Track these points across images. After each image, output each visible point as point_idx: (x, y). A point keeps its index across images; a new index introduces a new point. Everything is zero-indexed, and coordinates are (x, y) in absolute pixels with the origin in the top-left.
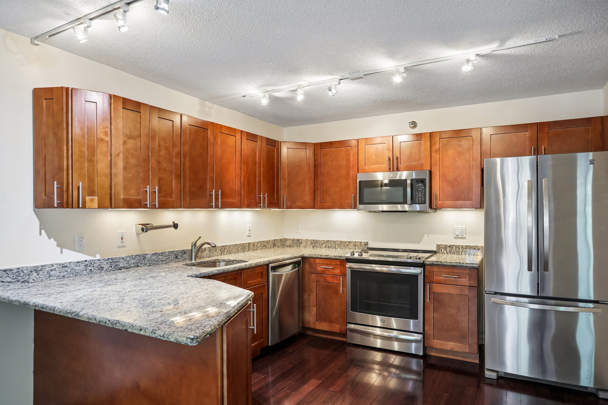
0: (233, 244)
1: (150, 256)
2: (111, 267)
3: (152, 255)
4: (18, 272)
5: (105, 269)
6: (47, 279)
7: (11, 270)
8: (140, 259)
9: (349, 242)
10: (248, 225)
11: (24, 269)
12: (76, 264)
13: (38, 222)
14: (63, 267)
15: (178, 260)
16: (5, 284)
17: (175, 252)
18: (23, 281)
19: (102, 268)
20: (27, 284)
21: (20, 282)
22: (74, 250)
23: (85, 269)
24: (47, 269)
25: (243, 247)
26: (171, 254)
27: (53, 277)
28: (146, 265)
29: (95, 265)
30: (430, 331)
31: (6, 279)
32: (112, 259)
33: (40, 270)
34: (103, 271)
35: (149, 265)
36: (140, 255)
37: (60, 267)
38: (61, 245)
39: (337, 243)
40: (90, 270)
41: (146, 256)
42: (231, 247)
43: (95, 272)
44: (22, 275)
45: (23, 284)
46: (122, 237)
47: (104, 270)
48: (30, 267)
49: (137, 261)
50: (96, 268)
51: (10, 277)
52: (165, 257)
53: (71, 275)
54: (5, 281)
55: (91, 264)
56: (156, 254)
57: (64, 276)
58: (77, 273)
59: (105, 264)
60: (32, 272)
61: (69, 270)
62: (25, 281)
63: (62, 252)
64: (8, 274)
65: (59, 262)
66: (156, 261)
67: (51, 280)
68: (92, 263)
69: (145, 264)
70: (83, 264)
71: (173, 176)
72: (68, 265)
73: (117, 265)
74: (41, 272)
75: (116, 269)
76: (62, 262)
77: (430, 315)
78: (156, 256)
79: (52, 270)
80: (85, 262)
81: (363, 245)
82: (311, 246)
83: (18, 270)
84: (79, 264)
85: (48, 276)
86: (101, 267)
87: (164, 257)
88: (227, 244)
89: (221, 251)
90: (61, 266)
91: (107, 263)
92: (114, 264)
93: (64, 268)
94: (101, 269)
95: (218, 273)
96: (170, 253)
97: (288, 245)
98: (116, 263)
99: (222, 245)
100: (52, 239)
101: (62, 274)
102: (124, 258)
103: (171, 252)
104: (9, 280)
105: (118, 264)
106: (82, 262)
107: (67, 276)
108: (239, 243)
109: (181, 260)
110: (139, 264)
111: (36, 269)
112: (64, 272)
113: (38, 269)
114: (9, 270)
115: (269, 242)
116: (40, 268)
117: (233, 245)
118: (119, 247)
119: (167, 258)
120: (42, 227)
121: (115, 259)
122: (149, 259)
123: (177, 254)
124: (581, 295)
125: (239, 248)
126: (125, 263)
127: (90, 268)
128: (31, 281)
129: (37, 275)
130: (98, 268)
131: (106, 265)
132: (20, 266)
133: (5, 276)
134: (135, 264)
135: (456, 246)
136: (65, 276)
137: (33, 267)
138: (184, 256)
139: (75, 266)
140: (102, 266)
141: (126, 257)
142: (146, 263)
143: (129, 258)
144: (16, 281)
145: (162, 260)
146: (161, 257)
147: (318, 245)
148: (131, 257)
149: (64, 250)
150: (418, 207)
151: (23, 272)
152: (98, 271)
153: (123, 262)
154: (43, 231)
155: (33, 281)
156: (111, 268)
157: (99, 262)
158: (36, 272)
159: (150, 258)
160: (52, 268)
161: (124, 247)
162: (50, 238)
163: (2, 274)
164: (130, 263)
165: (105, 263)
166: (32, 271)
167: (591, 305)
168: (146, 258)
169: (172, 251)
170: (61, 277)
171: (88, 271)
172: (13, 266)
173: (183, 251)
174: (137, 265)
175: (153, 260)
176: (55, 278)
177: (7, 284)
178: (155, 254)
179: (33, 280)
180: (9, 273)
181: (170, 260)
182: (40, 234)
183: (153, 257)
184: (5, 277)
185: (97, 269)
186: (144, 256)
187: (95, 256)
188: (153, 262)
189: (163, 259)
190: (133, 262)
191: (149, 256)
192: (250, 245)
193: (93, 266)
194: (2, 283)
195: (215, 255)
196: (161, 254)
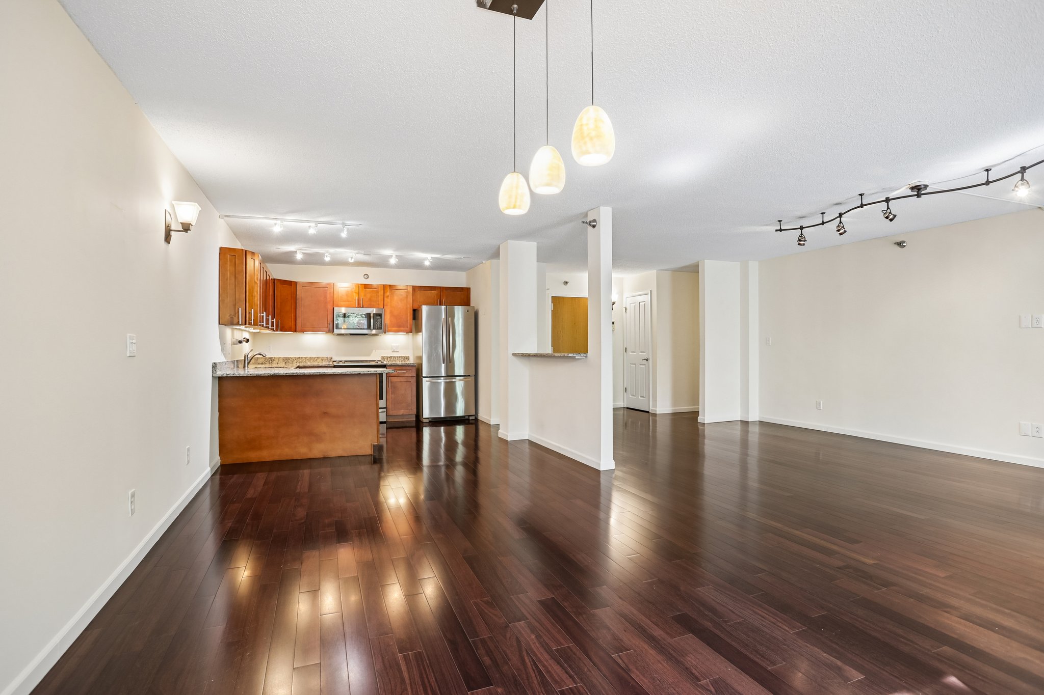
9: (318, 358)
30: (390, 406)
39: (307, 359)
77: (390, 396)
82: (284, 362)
97: (261, 363)
124: (456, 374)
135: (394, 357)
147: (290, 361)
150: (374, 332)
167: (463, 378)
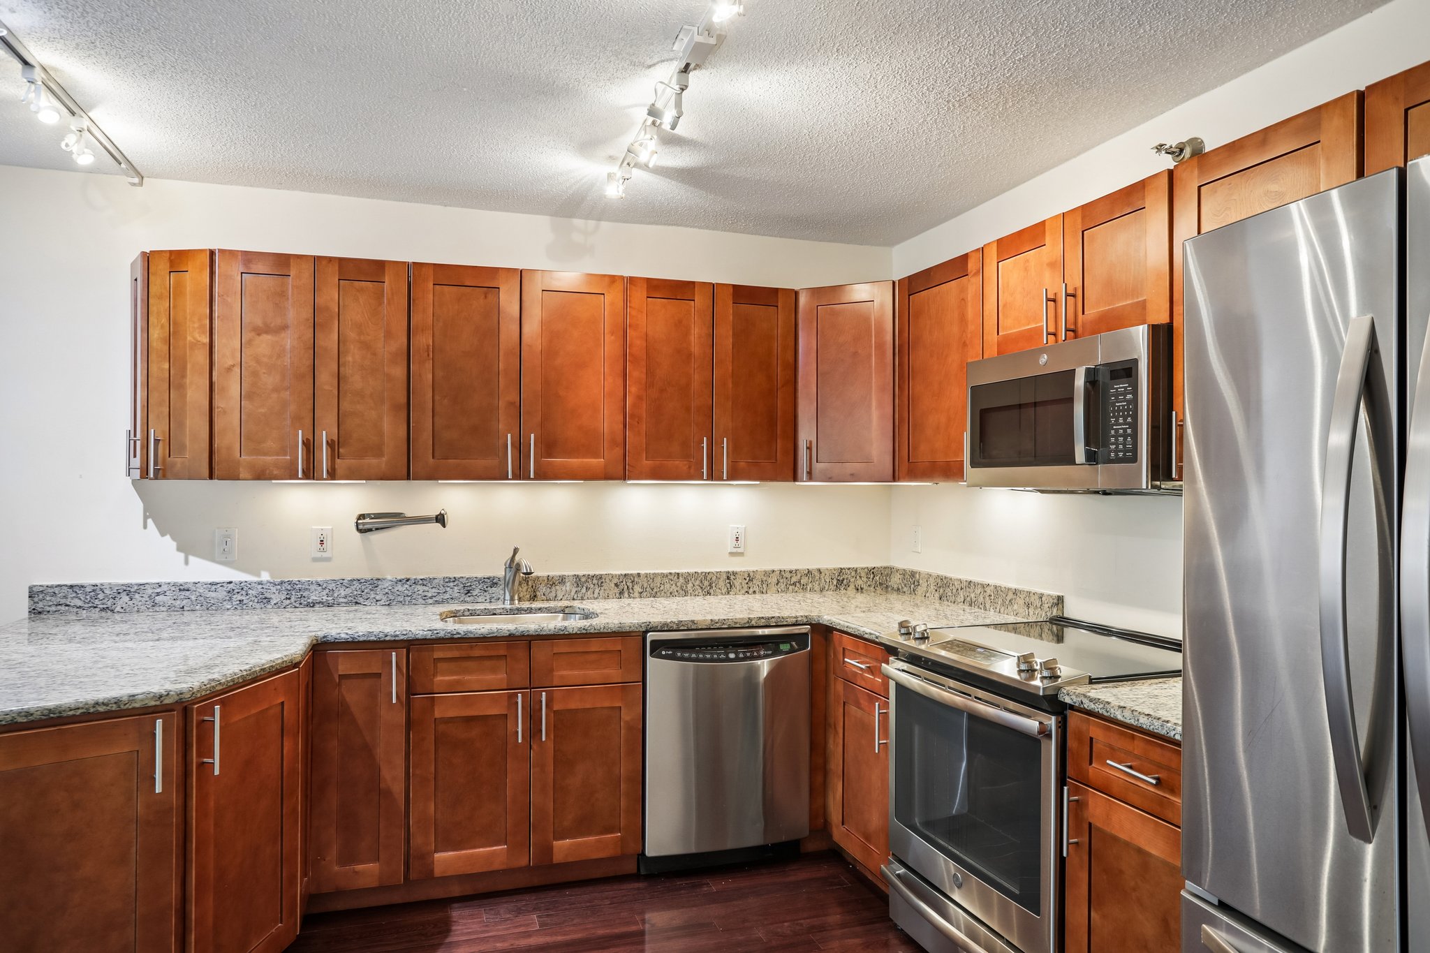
0: (665, 571)
1: (390, 583)
2: (289, 599)
3: (396, 583)
4: (94, 591)
5: (275, 602)
6: (148, 608)
7: (82, 586)
8: (363, 588)
10: (731, 526)
11: (105, 587)
12: (209, 586)
13: (140, 505)
14: (180, 590)
15: (472, 598)
16: (71, 609)
17: (465, 579)
18: (104, 608)
19: (268, 600)
20: (109, 613)
21: (97, 610)
22: (213, 560)
23: (228, 598)
24: (150, 591)
25: (706, 583)
26: (452, 584)
27: (161, 607)
28: (378, 603)
29: (250, 592)
31: (73, 601)
32: (290, 583)
33: (135, 592)
34: (270, 606)
35: (387, 603)
36: (363, 581)
37: (174, 589)
38: (187, 548)
39: (989, 592)
40: (240, 601)
41: (380, 583)
42: (658, 580)
43: (250, 606)
44: (101, 596)
45: (103, 614)
46: (322, 539)
47: (273, 604)
48: (118, 585)
49: (356, 593)
50: (253, 599)
51: (80, 599)
52: (434, 590)
53: (197, 607)
54: (72, 604)
55: (242, 589)
56: (408, 580)
57: (183, 607)
58: (210, 605)
59: (275, 591)
60: (119, 593)
61: (193, 598)
62: (107, 608)
63: (187, 562)
64: (76, 592)
65: (172, 580)
66: (408, 596)
67: (156, 611)
68: (243, 587)
69: (377, 601)
70: (225, 589)
71: (386, 407)
72: (190, 586)
73: (304, 597)
74: (137, 596)
75: (301, 604)
76: (181, 581)
78: (406, 586)
79: (158, 594)
80: (229, 585)
81: (1046, 606)
82: (937, 595)
83: (96, 587)
84: (214, 587)
85: (150, 603)
86: (266, 598)
87: (430, 590)
88: (642, 572)
89: (621, 587)
90: (177, 588)
91: (280, 591)
92: (298, 594)
93: (183, 593)
94: (265, 601)
95: (428, 637)
96: (450, 582)
97: (896, 587)
98: (301, 593)
99: (624, 572)
100: (168, 537)
101: (178, 602)
102: (321, 583)
103: (450, 578)
104: (79, 603)
105: (305, 594)
106: (221, 585)
107: (188, 609)
108: (692, 570)
109: (483, 600)
110: (361, 600)
111: (128, 589)
112: (182, 600)
113: (132, 590)
114: (78, 586)
115: (817, 574)
116: (136, 588)
117: (664, 576)
118: (315, 560)
119: (439, 591)
120: (149, 512)
121: (298, 583)
122: (387, 590)
123: (469, 584)
125: (690, 585)
126: (324, 593)
127: (240, 597)
128: (118, 609)
129: (129, 599)
130: (259, 598)
131: (277, 594)
132: (98, 582)
133: (72, 596)
134: (350, 599)
136: (185, 608)
137: (122, 585)
138: (491, 590)
139: (207, 591)
140: (267, 595)
141: (326, 582)
142: (378, 598)
143: (334, 585)
144: (91, 607)
145: (426, 596)
146: (421, 588)
147: (949, 592)
148: (341, 583)
149: (191, 558)
151: (103, 592)
152: (258, 606)
153: (317, 592)
154: (150, 521)
155: (122, 610)
156: (288, 601)
157: (260, 586)
158: (128, 595)
159: (390, 588)
160: (158, 590)
161: (328, 559)
162: (163, 534)
163: (66, 592)
164: (336, 595)
165: (274, 589)
166: (119, 591)
168: (380, 587)
169: (455, 578)
170: (176, 609)
171: (234, 603)
172: (87, 580)
173: (488, 578)
174: (355, 601)
175: (398, 593)
176: (164, 609)
177: (75, 610)
178: (404, 581)
179: (122, 608)
180: (78, 592)
181: (447, 596)
182: (145, 527)
183: (399, 587)
184: (72, 598)
185: (256, 601)
186: (374, 583)
187: (259, 575)
188: (399, 597)
189: (426, 594)
190: (343, 593)
191: (387, 585)
192: (732, 577)
193: (247, 595)
194: (67, 608)
195: (596, 595)
196: (421, 582)
